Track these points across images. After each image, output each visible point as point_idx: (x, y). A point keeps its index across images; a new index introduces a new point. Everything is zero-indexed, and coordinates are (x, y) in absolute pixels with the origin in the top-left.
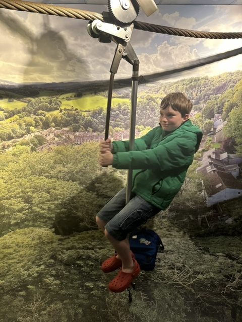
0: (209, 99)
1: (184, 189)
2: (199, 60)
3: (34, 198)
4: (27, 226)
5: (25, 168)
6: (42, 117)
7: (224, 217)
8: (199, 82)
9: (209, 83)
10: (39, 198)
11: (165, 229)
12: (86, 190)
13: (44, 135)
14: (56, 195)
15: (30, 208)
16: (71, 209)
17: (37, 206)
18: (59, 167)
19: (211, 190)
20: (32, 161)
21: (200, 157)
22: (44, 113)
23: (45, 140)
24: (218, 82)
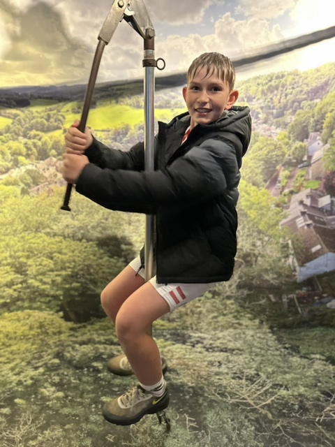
0: (300, 108)
1: (260, 254)
2: (284, 42)
3: (30, 266)
4: (21, 308)
5: (14, 220)
6: (36, 141)
7: (324, 297)
8: (283, 80)
9: (301, 81)
10: (36, 266)
11: (230, 316)
12: (109, 254)
13: (41, 170)
14: (62, 261)
15: (25, 281)
16: (86, 283)
17: (35, 277)
18: (66, 218)
19: (303, 255)
20: (24, 210)
21: (285, 203)
22: (38, 135)
23: (42, 177)
24: (316, 78)
